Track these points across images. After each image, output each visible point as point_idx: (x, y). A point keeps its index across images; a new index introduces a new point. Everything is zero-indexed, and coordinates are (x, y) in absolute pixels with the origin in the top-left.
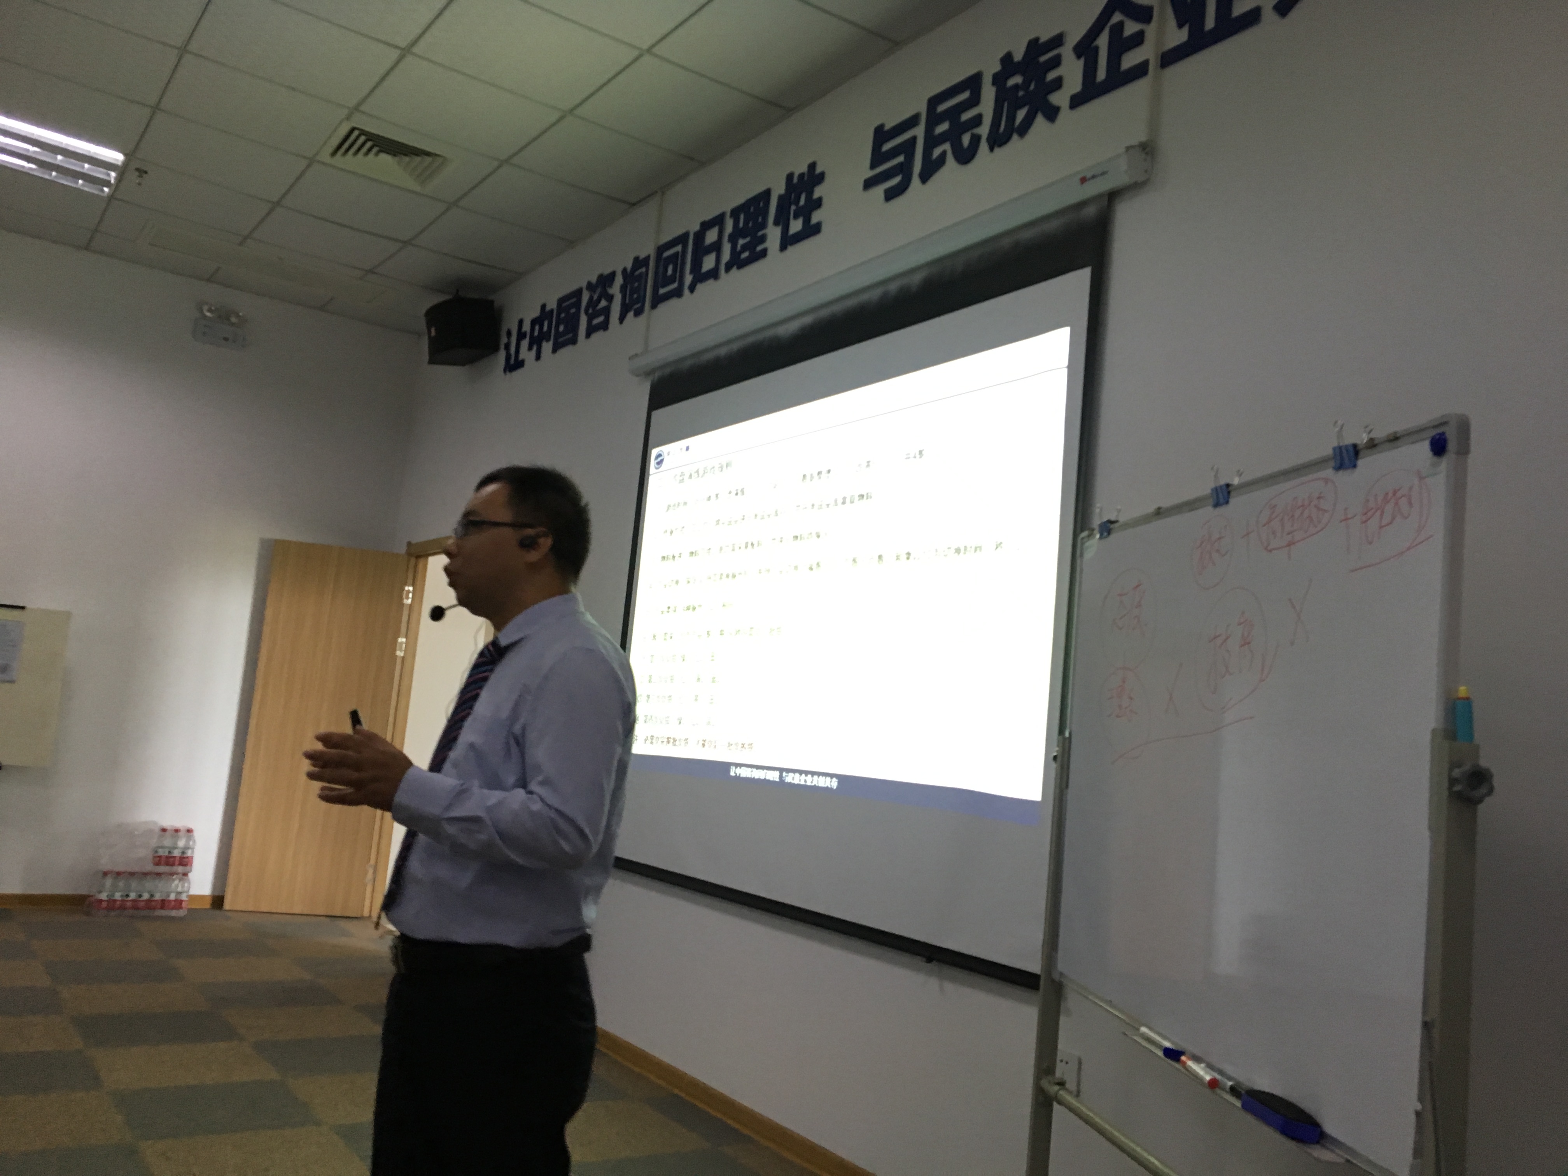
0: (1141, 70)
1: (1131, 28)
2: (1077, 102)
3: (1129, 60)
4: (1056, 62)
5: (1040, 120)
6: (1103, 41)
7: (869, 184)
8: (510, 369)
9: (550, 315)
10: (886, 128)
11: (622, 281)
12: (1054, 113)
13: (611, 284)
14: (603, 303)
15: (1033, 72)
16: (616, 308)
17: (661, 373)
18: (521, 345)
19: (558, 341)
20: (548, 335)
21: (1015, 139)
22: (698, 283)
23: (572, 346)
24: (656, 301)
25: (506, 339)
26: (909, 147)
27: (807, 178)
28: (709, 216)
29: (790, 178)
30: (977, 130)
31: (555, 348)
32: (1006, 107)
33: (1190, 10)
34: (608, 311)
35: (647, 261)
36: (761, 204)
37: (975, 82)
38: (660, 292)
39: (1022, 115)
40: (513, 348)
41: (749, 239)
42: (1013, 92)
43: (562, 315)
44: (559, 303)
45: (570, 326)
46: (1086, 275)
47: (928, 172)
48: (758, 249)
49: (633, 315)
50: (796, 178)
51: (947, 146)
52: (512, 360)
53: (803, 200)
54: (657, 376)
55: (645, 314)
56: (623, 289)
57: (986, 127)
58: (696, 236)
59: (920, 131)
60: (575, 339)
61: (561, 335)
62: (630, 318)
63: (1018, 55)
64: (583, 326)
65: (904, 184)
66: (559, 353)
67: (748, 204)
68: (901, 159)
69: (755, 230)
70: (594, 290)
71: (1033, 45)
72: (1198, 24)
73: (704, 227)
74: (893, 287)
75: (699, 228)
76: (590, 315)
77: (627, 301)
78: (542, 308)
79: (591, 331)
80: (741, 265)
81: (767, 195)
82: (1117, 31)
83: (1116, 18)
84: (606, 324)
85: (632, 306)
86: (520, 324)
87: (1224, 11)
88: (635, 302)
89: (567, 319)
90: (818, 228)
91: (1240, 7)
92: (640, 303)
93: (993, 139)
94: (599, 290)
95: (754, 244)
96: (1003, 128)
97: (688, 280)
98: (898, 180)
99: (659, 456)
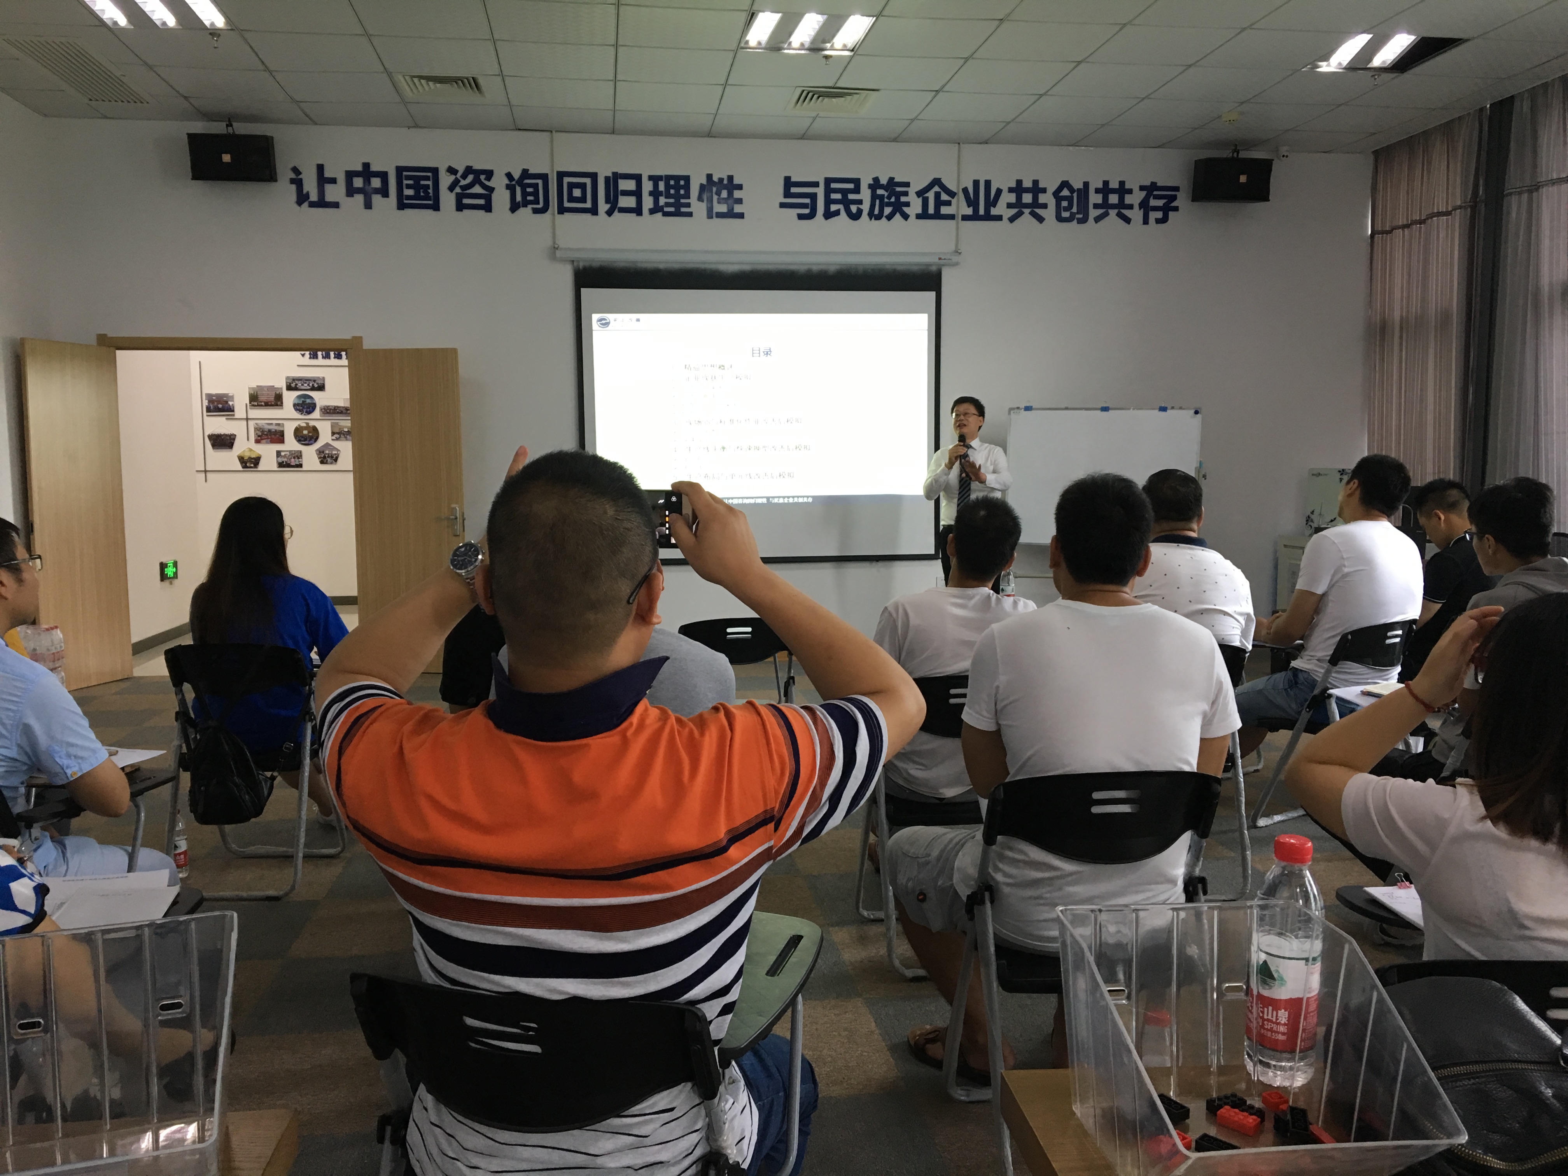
0: (952, 217)
1: (944, 197)
2: (919, 217)
3: (944, 210)
4: (906, 194)
5: (898, 216)
6: (931, 195)
7: (783, 205)
8: (312, 205)
9: (384, 176)
10: (793, 180)
11: (507, 182)
12: (906, 217)
13: (489, 178)
14: (477, 189)
15: (893, 193)
16: (501, 198)
17: (587, 264)
18: (328, 188)
19: (405, 201)
20: (384, 192)
21: (884, 219)
22: (616, 212)
23: (430, 212)
24: (562, 210)
25: (293, 176)
26: (813, 197)
27: (725, 182)
28: (621, 171)
29: (709, 177)
30: (860, 206)
31: (401, 206)
32: (878, 202)
33: (972, 202)
34: (488, 199)
35: (544, 177)
36: (682, 183)
37: (857, 182)
38: (567, 205)
39: (888, 210)
40: (311, 186)
41: (672, 201)
42: (881, 197)
43: (405, 182)
44: (400, 170)
45: (422, 194)
46: (933, 294)
47: (828, 215)
48: (683, 210)
49: (531, 211)
50: (715, 179)
51: (841, 207)
52: (314, 197)
53: (724, 194)
54: (581, 265)
55: (547, 216)
56: (510, 188)
57: (866, 207)
58: (607, 179)
59: (820, 191)
60: (436, 207)
61: (409, 197)
62: (525, 212)
63: (884, 181)
64: (448, 199)
65: (811, 216)
66: (410, 214)
67: (668, 178)
68: (807, 201)
69: (677, 197)
70: (461, 177)
71: (891, 179)
72: (976, 210)
73: (617, 176)
74: (815, 268)
75: (610, 175)
76: (457, 194)
77: (519, 198)
78: (366, 166)
79: (460, 207)
80: (666, 214)
81: (687, 179)
82: (938, 195)
83: (936, 189)
84: (488, 208)
85: (525, 204)
86: (320, 168)
87: (987, 210)
88: (531, 202)
89: (416, 187)
90: (741, 216)
91: (994, 211)
92: (541, 205)
93: (871, 215)
94: (470, 178)
95: (678, 205)
96: (876, 212)
97: (603, 207)
98: (807, 211)
99: (605, 319)
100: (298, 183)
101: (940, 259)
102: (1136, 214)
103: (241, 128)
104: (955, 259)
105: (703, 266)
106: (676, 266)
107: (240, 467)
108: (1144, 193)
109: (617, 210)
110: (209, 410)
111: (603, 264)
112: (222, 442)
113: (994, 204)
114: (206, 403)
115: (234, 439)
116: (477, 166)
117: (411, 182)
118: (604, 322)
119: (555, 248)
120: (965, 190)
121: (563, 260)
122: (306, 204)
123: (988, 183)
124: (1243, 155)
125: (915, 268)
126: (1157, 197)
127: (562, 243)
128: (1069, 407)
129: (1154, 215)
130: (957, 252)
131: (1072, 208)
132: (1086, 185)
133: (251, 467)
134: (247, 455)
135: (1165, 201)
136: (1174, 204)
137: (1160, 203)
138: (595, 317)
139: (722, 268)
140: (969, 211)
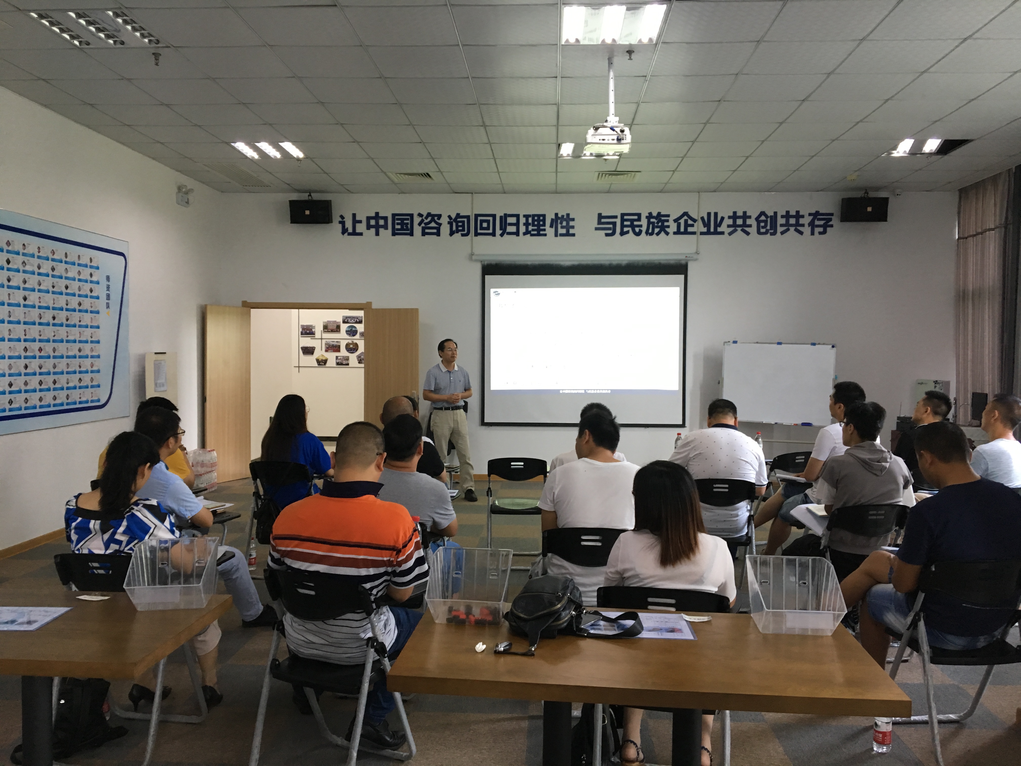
0: (694, 233)
1: (690, 222)
2: (675, 233)
3: (690, 229)
4: (668, 221)
5: (663, 233)
6: (682, 221)
7: (597, 229)
8: (349, 234)
9: (385, 219)
10: (603, 215)
11: (448, 220)
12: (667, 233)
13: (439, 219)
14: (433, 225)
15: (660, 221)
16: (445, 229)
17: (489, 262)
18: (358, 225)
19: (396, 232)
20: (385, 227)
21: (655, 235)
22: (505, 235)
23: (408, 237)
24: (477, 234)
25: (340, 220)
26: (614, 224)
27: (565, 217)
28: (508, 213)
29: (556, 215)
30: (641, 229)
31: (394, 234)
32: (651, 226)
33: (707, 224)
34: (438, 229)
35: (468, 217)
36: (541, 218)
37: (639, 215)
38: (479, 231)
39: (657, 230)
40: (349, 225)
41: (536, 228)
42: (653, 223)
43: (397, 221)
44: (394, 215)
45: (405, 228)
46: (682, 277)
47: (622, 233)
48: (541, 232)
49: (460, 235)
50: (560, 216)
51: (630, 229)
52: (350, 230)
53: (564, 224)
54: (486, 263)
55: (469, 237)
56: (450, 223)
57: (644, 229)
58: (501, 217)
59: (618, 221)
60: (411, 234)
61: (398, 230)
62: (458, 236)
63: (655, 214)
64: (417, 230)
65: (613, 234)
66: (397, 237)
67: (534, 216)
68: (611, 226)
69: (538, 225)
70: (425, 218)
71: (659, 214)
72: (709, 229)
73: (506, 216)
74: (615, 263)
75: (503, 215)
76: (423, 227)
77: (454, 228)
78: (377, 214)
79: (424, 234)
80: (532, 235)
81: (544, 216)
82: (686, 221)
83: (686, 218)
84: (438, 234)
85: (458, 231)
86: (354, 215)
87: (715, 228)
88: (461, 231)
89: (402, 224)
90: (573, 235)
91: (719, 230)
92: (466, 232)
93: (647, 233)
94: (429, 219)
95: (539, 230)
96: (650, 231)
97: (498, 232)
98: (610, 232)
99: (497, 292)
100: (343, 223)
101: (686, 257)
102: (807, 230)
103: (316, 197)
104: (695, 257)
105: (551, 263)
106: (537, 263)
107: (316, 365)
108: (811, 217)
109: (505, 234)
110: (302, 334)
111: (498, 262)
112: (308, 351)
113: (720, 225)
114: (301, 330)
115: (314, 350)
116: (433, 213)
117: (399, 222)
118: (497, 293)
119: (472, 254)
120: (702, 218)
121: (476, 261)
122: (346, 234)
123: (716, 214)
124: (872, 194)
125: (672, 262)
126: (819, 220)
127: (476, 251)
128: (759, 342)
129: (817, 230)
130: (697, 253)
131: (767, 227)
132: (776, 213)
133: (322, 365)
134: (321, 358)
135: (825, 221)
136: (830, 223)
137: (822, 223)
138: (492, 290)
139: (562, 263)
140: (705, 230)
